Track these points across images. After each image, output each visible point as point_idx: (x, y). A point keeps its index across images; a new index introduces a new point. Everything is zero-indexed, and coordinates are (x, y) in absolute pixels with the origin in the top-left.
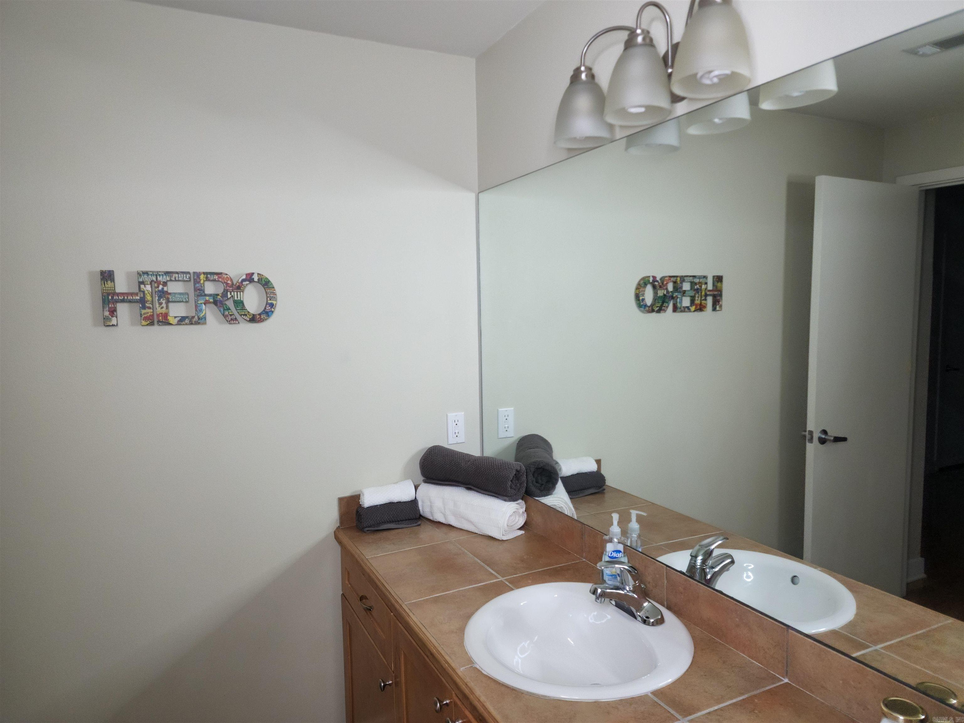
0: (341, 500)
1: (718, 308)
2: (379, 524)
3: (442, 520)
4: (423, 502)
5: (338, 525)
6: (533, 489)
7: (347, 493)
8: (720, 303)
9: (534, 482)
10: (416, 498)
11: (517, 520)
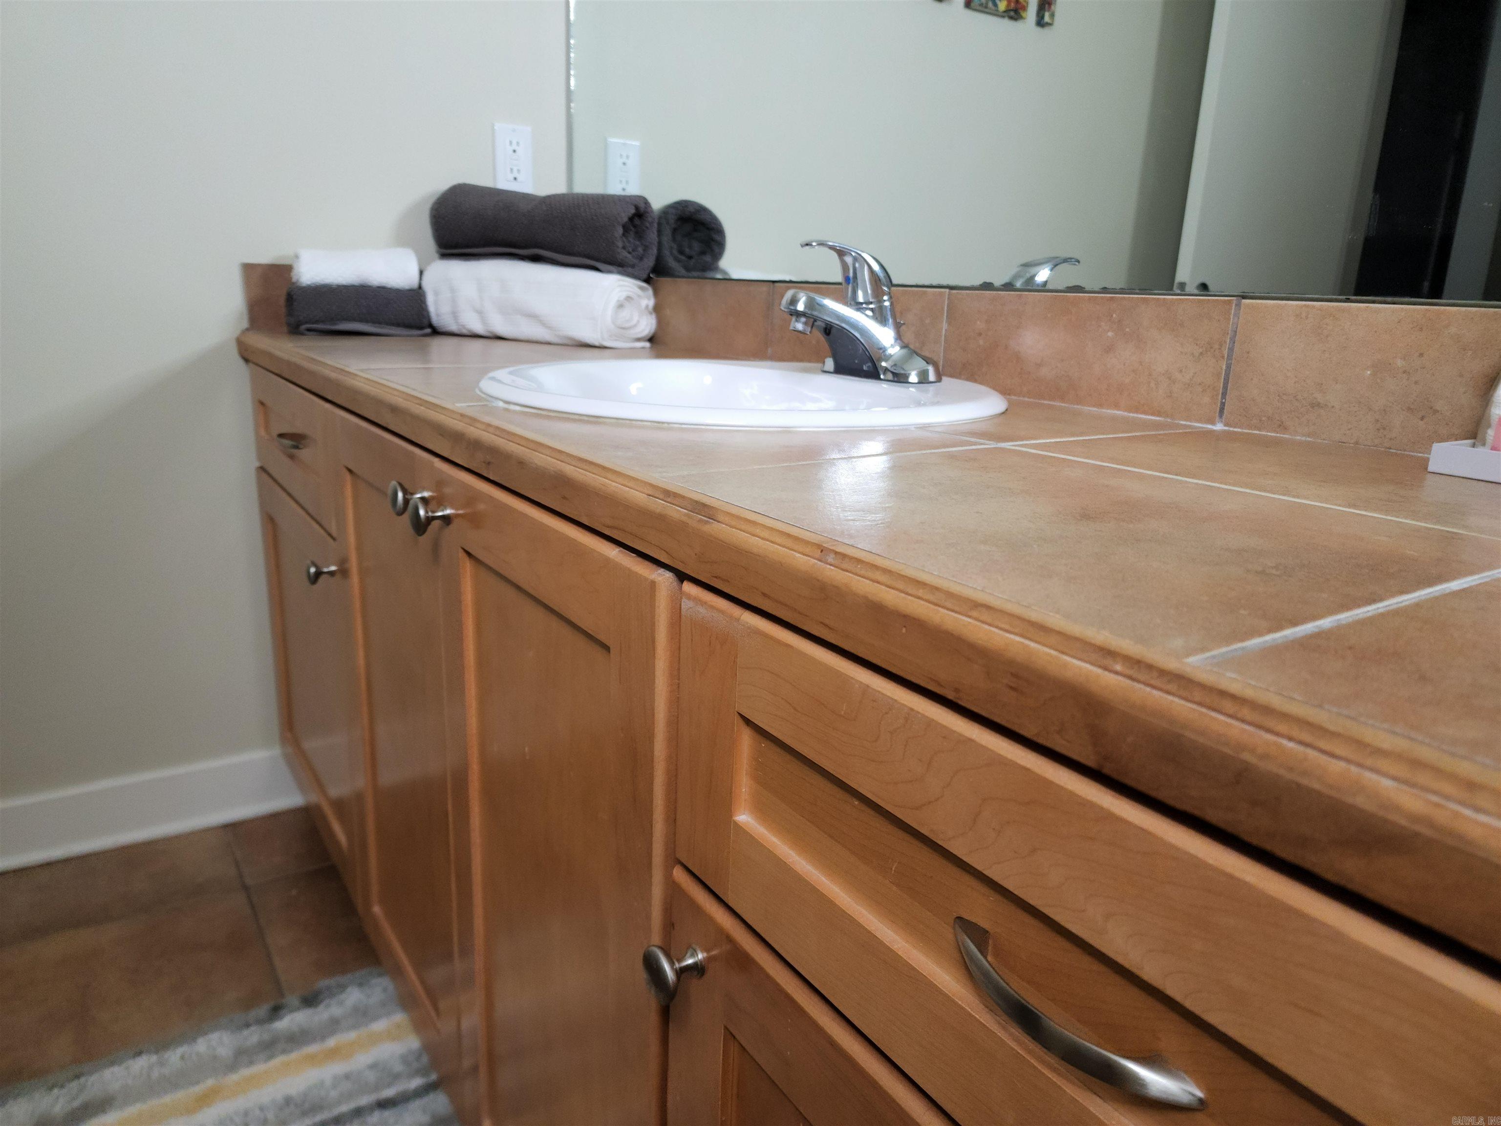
0: (248, 269)
1: (1047, 18)
2: (333, 320)
3: (478, 328)
4: (436, 294)
5: (245, 324)
6: (672, 263)
7: (264, 256)
8: (1053, 7)
9: (675, 252)
10: (420, 287)
11: (634, 322)
